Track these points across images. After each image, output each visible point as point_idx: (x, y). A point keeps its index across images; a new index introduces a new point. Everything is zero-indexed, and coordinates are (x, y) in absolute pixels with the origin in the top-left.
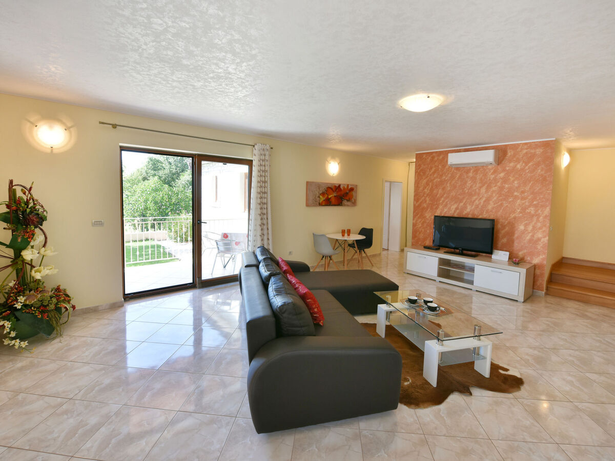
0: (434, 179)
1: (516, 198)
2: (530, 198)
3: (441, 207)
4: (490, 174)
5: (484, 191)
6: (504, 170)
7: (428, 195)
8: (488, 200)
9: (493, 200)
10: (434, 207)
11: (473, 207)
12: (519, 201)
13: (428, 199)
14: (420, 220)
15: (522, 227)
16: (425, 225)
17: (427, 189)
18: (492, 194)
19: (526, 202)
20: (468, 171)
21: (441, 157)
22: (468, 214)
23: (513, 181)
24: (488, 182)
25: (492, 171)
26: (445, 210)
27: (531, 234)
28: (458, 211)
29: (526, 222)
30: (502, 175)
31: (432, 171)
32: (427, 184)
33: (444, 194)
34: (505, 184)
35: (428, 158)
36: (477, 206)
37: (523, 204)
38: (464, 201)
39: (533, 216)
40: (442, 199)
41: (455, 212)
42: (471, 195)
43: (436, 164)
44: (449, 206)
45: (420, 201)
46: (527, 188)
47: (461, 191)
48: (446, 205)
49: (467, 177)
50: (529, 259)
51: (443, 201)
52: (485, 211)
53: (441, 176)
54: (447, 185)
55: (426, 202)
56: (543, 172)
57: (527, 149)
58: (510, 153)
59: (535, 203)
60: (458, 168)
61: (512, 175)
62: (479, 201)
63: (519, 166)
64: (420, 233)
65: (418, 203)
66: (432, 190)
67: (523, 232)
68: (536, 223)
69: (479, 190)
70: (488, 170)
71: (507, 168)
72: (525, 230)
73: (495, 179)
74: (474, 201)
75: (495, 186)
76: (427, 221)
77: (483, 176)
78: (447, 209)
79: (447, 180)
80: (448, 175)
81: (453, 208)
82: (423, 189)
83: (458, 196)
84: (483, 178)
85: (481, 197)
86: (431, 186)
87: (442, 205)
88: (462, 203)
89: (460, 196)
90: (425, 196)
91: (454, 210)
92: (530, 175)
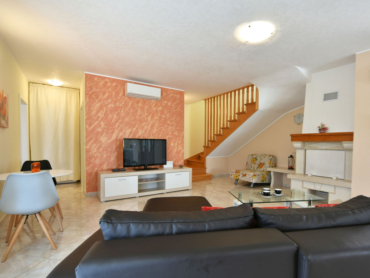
0: (108, 105)
1: (168, 125)
2: (175, 125)
3: (116, 131)
4: (153, 106)
5: (150, 119)
6: (161, 105)
7: (102, 120)
9: (156, 126)
10: (110, 131)
11: (143, 131)
12: (170, 127)
13: (102, 124)
14: (94, 145)
15: (172, 144)
16: (101, 150)
17: (102, 113)
18: (155, 121)
19: (173, 128)
20: (138, 102)
21: (114, 84)
22: (140, 136)
23: (167, 114)
24: (152, 113)
25: (154, 105)
26: (121, 134)
27: (176, 148)
28: (132, 135)
29: (174, 140)
30: (160, 108)
31: (105, 96)
32: (101, 108)
33: (119, 119)
34: (162, 115)
35: (100, 82)
36: (146, 131)
38: (137, 126)
39: (177, 137)
40: (118, 124)
41: (129, 135)
42: (141, 121)
43: (110, 89)
44: (124, 130)
45: (93, 126)
46: (174, 119)
47: (134, 117)
48: (121, 130)
50: (176, 164)
51: (119, 126)
52: (151, 134)
53: (115, 102)
54: (121, 111)
55: (100, 126)
56: (180, 110)
57: (173, 93)
59: (178, 128)
61: (166, 109)
62: (147, 126)
63: (169, 104)
64: (96, 159)
65: (92, 127)
66: (106, 115)
68: (178, 141)
69: (147, 118)
70: (152, 104)
71: (163, 104)
72: (174, 146)
73: (156, 111)
74: (144, 126)
75: (157, 116)
76: (103, 146)
77: (149, 107)
78: (122, 133)
79: (121, 106)
80: (122, 102)
81: (127, 132)
82: (97, 113)
83: (131, 122)
84: (149, 109)
85: (148, 123)
86: (105, 111)
87: (117, 129)
88: (134, 128)
89: (133, 122)
90: (99, 120)
91: (128, 134)
92: (174, 110)
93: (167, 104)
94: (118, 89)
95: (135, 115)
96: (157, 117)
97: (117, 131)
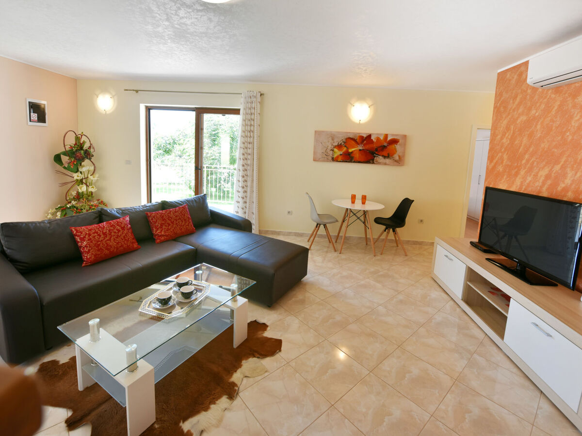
3: (522, 172)
10: (513, 172)
13: (505, 157)
17: (507, 138)
22: (566, 190)
26: (529, 179)
28: (549, 182)
31: (516, 103)
32: (508, 128)
33: (530, 146)
35: (513, 78)
38: (563, 160)
40: (527, 156)
41: (544, 183)
44: (535, 171)
45: (495, 161)
47: (560, 138)
48: (530, 170)
49: (574, 106)
51: (528, 161)
53: (529, 110)
54: (536, 127)
55: (502, 162)
65: (493, 164)
66: (513, 139)
78: (532, 176)
79: (538, 116)
80: (540, 105)
81: (541, 176)
82: (502, 139)
83: (553, 150)
86: (512, 132)
87: (525, 168)
88: (558, 164)
89: (556, 150)
90: (502, 151)
91: (543, 178)
95: (564, 130)
97: (524, 171)
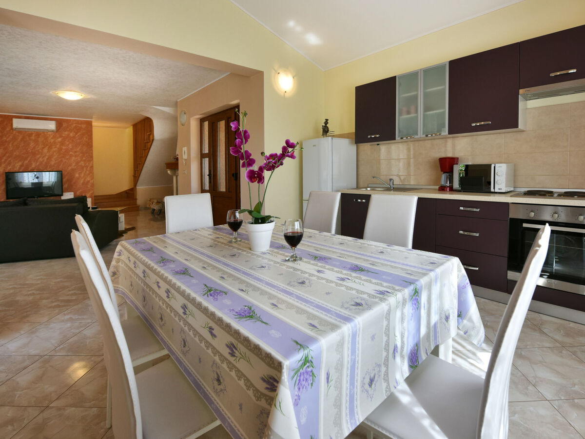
1: (71, 156)
2: (80, 156)
4: (50, 138)
5: (46, 151)
6: (61, 136)
8: (50, 158)
9: (54, 158)
11: (38, 163)
12: (73, 158)
15: (77, 175)
18: (53, 153)
20: (30, 135)
22: (33, 169)
23: (68, 145)
24: (49, 145)
25: (52, 136)
26: (9, 168)
27: (83, 179)
28: (23, 168)
29: (79, 171)
30: (60, 139)
33: (6, 153)
34: (62, 146)
36: (41, 163)
37: (77, 159)
38: (29, 159)
39: (83, 167)
40: (4, 158)
42: (34, 154)
44: (13, 164)
46: (78, 149)
47: (25, 151)
48: (9, 164)
49: (30, 140)
51: (6, 160)
52: (49, 166)
53: (1, 137)
54: (8, 145)
56: (87, 140)
57: (76, 124)
58: (65, 125)
59: (84, 159)
60: (21, 131)
61: (67, 140)
62: (42, 159)
63: (71, 135)
67: (78, 178)
68: (86, 172)
69: (42, 150)
70: (48, 135)
71: (63, 135)
72: (80, 176)
73: (54, 142)
74: (38, 159)
77: (44, 139)
78: (11, 166)
79: (8, 141)
80: (9, 136)
81: (17, 166)
83: (22, 155)
84: (45, 141)
85: (44, 155)
87: (4, 163)
88: (26, 161)
89: (24, 155)
91: (19, 167)
92: (79, 141)
93: (68, 135)
94: (5, 124)
95: (26, 148)
96: (56, 148)
